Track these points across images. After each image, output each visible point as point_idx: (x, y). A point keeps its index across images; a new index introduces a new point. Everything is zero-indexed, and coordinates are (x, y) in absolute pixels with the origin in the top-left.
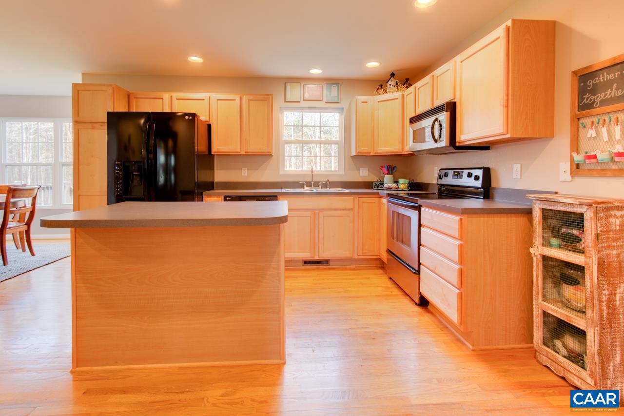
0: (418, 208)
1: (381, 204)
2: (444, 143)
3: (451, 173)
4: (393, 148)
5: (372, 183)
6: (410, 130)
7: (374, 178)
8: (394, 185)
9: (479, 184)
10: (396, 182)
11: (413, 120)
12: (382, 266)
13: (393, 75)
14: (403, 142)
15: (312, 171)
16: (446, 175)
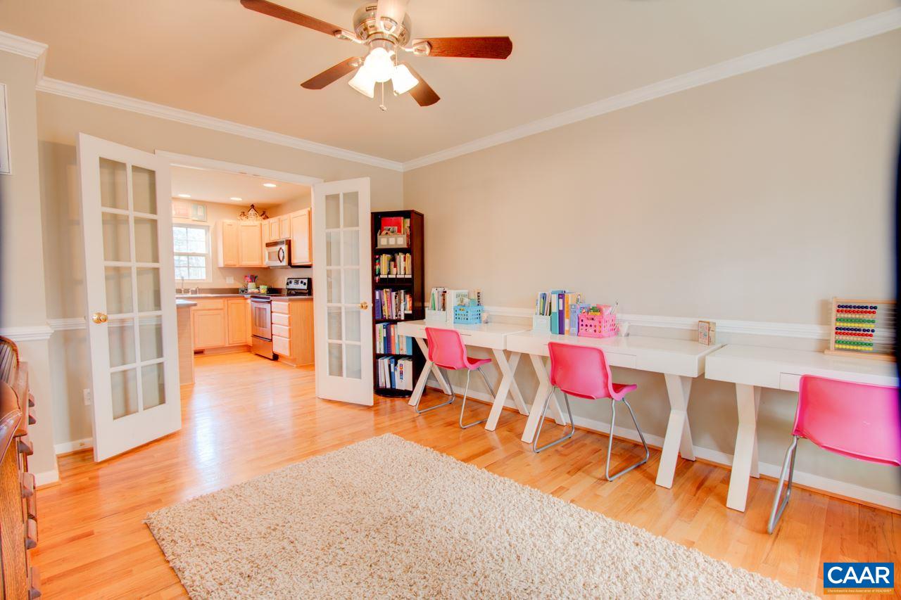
0: (270, 302)
1: (246, 304)
2: (285, 263)
3: (293, 281)
4: (255, 263)
5: (238, 289)
6: (266, 251)
7: (240, 286)
8: (256, 290)
9: (305, 287)
10: (258, 288)
11: (268, 245)
12: (248, 348)
13: (253, 206)
14: (262, 258)
15: (183, 280)
16: (291, 282)
